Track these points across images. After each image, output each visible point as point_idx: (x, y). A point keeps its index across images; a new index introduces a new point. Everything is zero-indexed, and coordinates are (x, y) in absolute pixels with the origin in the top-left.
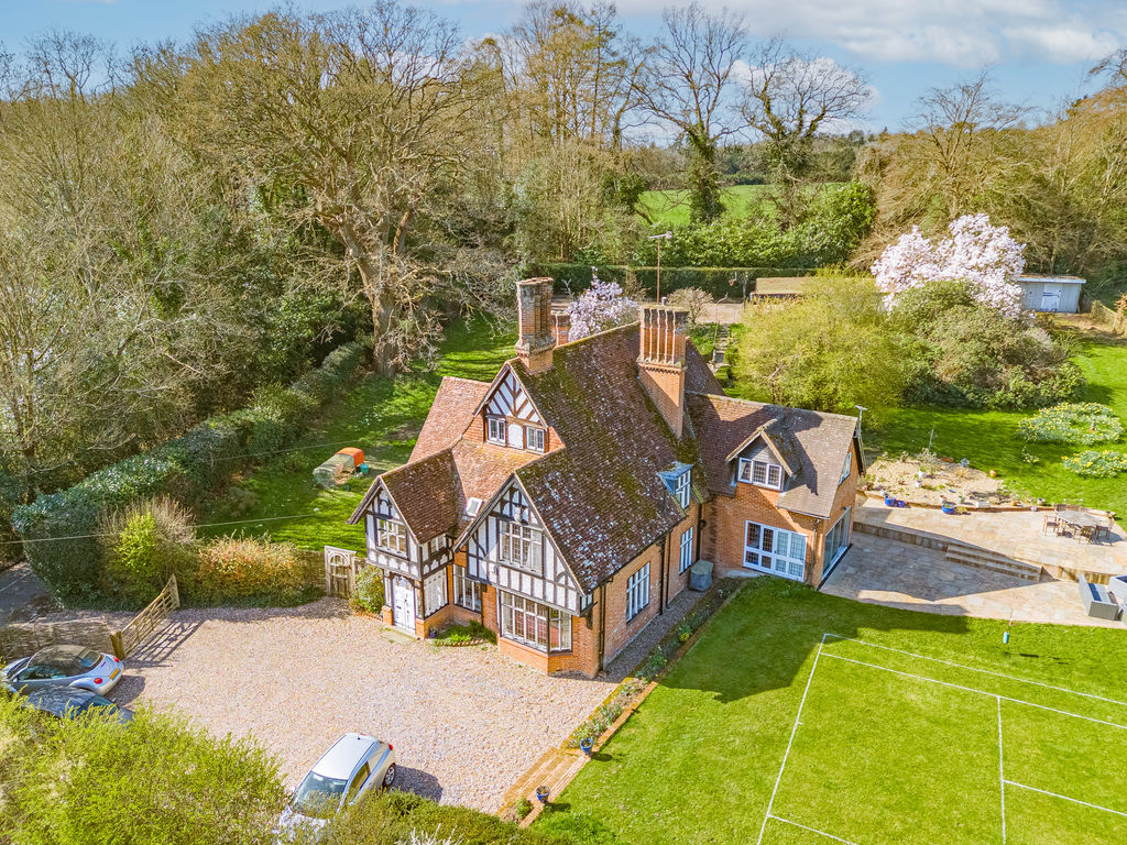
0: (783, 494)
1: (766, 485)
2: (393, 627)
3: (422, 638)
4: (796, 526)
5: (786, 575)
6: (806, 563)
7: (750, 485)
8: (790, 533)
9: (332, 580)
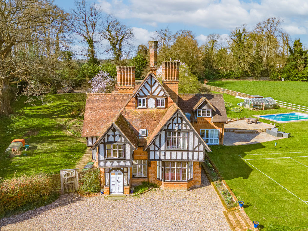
0: (212, 118)
1: (206, 116)
2: (110, 195)
3: (128, 195)
4: (216, 127)
5: (214, 144)
6: (220, 138)
7: (202, 117)
8: (214, 130)
9: (64, 186)
